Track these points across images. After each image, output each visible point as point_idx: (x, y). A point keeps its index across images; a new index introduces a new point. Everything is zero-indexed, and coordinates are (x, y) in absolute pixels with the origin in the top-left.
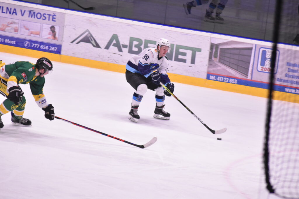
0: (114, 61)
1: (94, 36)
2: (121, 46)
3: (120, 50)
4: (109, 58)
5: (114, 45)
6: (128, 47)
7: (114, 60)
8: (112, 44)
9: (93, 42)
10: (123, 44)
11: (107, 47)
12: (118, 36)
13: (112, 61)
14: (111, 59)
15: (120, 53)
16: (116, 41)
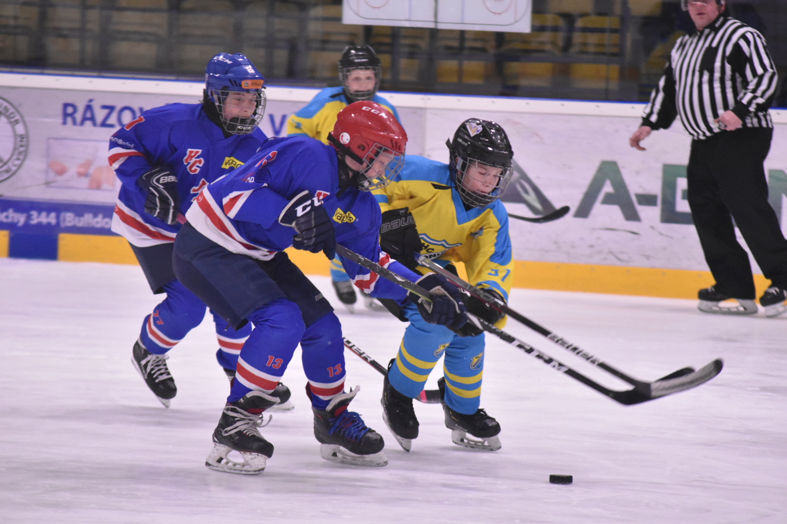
0: (611, 257)
1: (532, 176)
2: (634, 199)
3: (631, 215)
4: (592, 246)
5: (609, 200)
6: (659, 201)
7: (611, 252)
8: (601, 197)
9: (532, 198)
10: (641, 191)
11: (584, 211)
12: (620, 164)
13: (605, 259)
14: (600, 252)
15: (632, 225)
16: (614, 185)
